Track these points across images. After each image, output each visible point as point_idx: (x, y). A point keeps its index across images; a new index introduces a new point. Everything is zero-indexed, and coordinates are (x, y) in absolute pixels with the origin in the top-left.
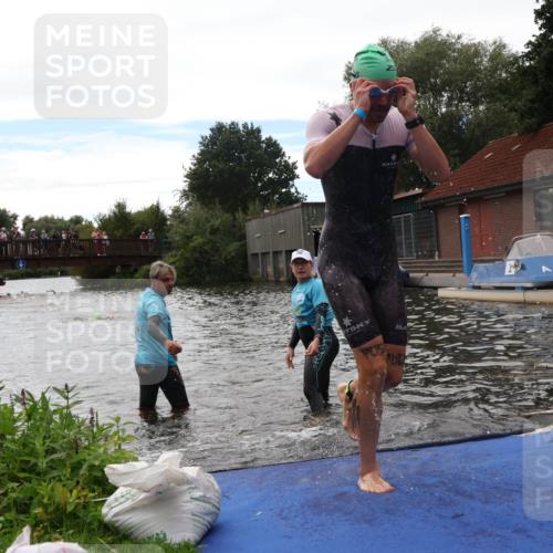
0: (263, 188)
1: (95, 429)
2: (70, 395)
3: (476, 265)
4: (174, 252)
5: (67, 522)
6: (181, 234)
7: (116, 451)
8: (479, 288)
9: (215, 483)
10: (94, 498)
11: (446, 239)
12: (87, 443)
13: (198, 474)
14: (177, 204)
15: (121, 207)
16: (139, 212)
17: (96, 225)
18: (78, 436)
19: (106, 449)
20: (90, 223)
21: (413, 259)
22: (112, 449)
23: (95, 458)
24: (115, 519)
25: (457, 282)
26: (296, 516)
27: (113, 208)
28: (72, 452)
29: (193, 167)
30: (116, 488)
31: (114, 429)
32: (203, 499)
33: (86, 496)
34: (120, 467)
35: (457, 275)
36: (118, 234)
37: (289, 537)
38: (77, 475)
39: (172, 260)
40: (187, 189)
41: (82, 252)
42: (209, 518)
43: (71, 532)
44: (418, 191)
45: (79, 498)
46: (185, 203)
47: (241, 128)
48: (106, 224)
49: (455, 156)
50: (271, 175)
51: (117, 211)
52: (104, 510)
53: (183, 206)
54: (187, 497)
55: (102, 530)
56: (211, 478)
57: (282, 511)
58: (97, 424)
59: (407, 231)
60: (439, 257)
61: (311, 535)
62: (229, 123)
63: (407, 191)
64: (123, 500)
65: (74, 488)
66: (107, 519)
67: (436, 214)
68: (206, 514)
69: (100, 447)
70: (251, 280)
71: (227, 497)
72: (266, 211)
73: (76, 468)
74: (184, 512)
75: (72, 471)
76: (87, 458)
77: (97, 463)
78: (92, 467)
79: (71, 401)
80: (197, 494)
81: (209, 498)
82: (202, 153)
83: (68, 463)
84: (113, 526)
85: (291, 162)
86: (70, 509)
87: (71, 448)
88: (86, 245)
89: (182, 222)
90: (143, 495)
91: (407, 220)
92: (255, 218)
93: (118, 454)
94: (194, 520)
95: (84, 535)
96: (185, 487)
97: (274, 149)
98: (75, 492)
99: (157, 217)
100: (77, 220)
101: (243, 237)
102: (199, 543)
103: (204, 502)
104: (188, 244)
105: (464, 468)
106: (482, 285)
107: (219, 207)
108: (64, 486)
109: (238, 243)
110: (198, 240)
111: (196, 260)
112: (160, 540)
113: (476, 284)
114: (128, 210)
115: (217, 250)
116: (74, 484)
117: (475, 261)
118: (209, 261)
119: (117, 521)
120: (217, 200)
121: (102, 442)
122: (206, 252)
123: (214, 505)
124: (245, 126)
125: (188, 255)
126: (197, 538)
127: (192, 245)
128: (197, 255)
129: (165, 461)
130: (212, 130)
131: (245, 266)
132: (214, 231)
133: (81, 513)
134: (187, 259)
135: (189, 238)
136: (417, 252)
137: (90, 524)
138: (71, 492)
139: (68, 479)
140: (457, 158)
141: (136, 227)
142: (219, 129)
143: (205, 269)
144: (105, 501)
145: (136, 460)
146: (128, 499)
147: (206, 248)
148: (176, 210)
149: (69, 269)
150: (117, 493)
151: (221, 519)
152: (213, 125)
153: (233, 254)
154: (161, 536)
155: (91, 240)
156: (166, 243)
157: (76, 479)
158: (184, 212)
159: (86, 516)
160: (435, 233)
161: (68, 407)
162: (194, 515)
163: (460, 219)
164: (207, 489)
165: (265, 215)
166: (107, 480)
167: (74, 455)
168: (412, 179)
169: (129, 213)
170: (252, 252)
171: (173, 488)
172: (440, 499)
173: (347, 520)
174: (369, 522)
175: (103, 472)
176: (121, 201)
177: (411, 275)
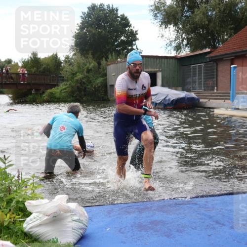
0: (117, 46)
1: (20, 181)
2: (6, 162)
3: (237, 96)
4: (65, 83)
5: (4, 231)
6: (69, 72)
7: (31, 194)
8: (238, 109)
9: (85, 212)
10: (19, 218)
11: (222, 80)
12: (15, 189)
13: (76, 207)
14: (68, 54)
15: (35, 54)
16: (45, 58)
17: (20, 65)
18: (11, 185)
19: (26, 192)
20: (17, 63)
21: (202, 91)
22: (29, 192)
23: (20, 197)
24: (30, 230)
25: (226, 105)
26: (128, 232)
27: (30, 55)
28: (7, 194)
29: (77, 32)
30: (31, 214)
31: (31, 181)
32: (79, 221)
33: (14, 218)
34: (34, 202)
35: (226, 101)
36: (33, 70)
37: (125, 243)
38: (10, 206)
39: (64, 87)
40: (73, 45)
41: (12, 80)
42: (81, 231)
43: (6, 236)
44: (208, 50)
45: (11, 218)
46: (72, 53)
47: (106, 8)
48: (26, 64)
49: (231, 29)
50: (122, 38)
51: (32, 56)
52: (25, 225)
53: (71, 55)
54: (70, 219)
55: (23, 236)
56: (83, 209)
57: (121, 229)
58: (22, 178)
59: (200, 74)
60: (217, 90)
61: (136, 242)
62: (99, 4)
63: (201, 50)
64: (34, 220)
65: (8, 212)
66: (26, 230)
67: (217, 65)
68: (80, 229)
69: (22, 191)
70: (109, 100)
71: (92, 220)
72: (119, 60)
73: (9, 202)
74: (68, 227)
75: (7, 204)
76: (16, 197)
77: (21, 200)
78: (18, 202)
79: (7, 165)
80: (76, 218)
81: (82, 220)
82: (83, 23)
83: (5, 199)
84: (29, 234)
85: (134, 30)
86: (6, 224)
87: (6, 191)
88: (14, 76)
89: (70, 65)
90: (46, 218)
91: (200, 67)
92: (112, 64)
93: (33, 195)
94: (74, 232)
95: (14, 238)
96: (69, 214)
97: (125, 22)
98: (8, 215)
99: (56, 61)
100: (9, 62)
101: (105, 75)
102: (75, 244)
103: (79, 222)
104: (73, 78)
105: (222, 209)
106: (240, 107)
107: (91, 56)
108: (3, 212)
109: (102, 79)
110: (79, 76)
111: (78, 88)
112: (55, 242)
113: (237, 107)
114: (39, 56)
115: (91, 82)
116: (8, 210)
117: (238, 94)
118: (85, 88)
119: (31, 231)
120: (90, 52)
121: (24, 188)
122: (84, 83)
123: (84, 225)
124: (108, 6)
125: (73, 84)
126: (75, 241)
127: (76, 78)
128: (79, 85)
129: (58, 200)
130: (89, 8)
131: (106, 92)
132: (89, 71)
133: (12, 226)
134: (72, 87)
135: (74, 74)
136: (204, 87)
137: (17, 232)
138: (6, 215)
139: (5, 208)
140: (233, 31)
141: (44, 67)
142: (93, 8)
143: (83, 93)
144: (25, 220)
145: (42, 198)
146: (37, 220)
147: (84, 80)
148: (67, 57)
149: (5, 90)
150: (32, 217)
151: (87, 232)
152: (90, 5)
153: (99, 85)
154: (55, 240)
155: (17, 74)
156: (61, 77)
157: (9, 208)
158: (72, 59)
159: (15, 228)
160: (215, 76)
161: (5, 168)
162: (73, 229)
163: (231, 68)
164: (81, 215)
165: (118, 62)
166: (26, 208)
167: (8, 195)
168: (205, 43)
169: (40, 58)
170: (110, 84)
171: (62, 214)
172: (207, 226)
173: (156, 234)
174: (168, 236)
175: (24, 204)
176: (35, 51)
177: (201, 100)
